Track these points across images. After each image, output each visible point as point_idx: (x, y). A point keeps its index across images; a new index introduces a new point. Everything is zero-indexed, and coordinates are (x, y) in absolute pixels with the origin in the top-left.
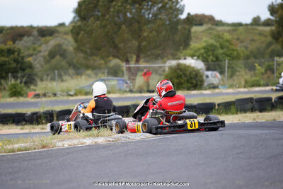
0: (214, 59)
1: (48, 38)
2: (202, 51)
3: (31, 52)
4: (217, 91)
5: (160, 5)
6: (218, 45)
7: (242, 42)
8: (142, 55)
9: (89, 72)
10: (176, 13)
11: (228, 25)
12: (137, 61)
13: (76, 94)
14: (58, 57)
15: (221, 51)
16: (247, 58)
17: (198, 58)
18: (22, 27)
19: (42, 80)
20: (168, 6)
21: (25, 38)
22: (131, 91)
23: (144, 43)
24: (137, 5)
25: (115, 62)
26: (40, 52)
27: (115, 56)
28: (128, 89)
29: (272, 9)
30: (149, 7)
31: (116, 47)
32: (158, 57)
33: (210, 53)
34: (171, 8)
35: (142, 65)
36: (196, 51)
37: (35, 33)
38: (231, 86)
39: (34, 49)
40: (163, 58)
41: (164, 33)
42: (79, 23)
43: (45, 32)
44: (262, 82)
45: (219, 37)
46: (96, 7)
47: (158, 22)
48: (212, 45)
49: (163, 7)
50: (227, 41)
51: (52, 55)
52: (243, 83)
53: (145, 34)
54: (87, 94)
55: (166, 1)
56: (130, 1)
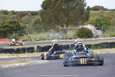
1: (35, 16)
2: (95, 22)
3: (28, 22)
4: (98, 38)
5: (76, 3)
7: (114, 17)
8: (69, 23)
10: (83, 6)
11: (109, 10)
12: (67, 26)
13: (39, 40)
14: (38, 24)
17: (93, 25)
19: (26, 34)
20: (79, 3)
21: (26, 16)
23: (70, 19)
24: (67, 3)
26: (31, 22)
27: (58, 24)
28: (61, 38)
30: (72, 4)
31: (58, 20)
32: (76, 24)
33: (98, 22)
34: (81, 4)
35: (69, 28)
36: (92, 22)
37: (30, 14)
38: (104, 37)
41: (78, 15)
42: (43, 11)
43: (34, 14)
46: (50, 4)
47: (76, 10)
50: (105, 17)
51: (36, 23)
52: (109, 35)
54: (44, 40)
55: (79, 1)
56: (64, 1)
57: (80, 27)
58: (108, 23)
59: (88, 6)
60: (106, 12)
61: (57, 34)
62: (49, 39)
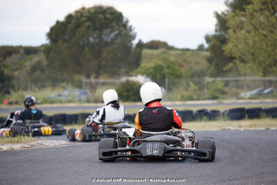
0: (161, 77)
1: (32, 56)
2: (152, 70)
3: (17, 66)
5: (117, 32)
6: (165, 66)
7: (189, 63)
8: (101, 72)
10: (129, 39)
11: (178, 49)
12: (97, 77)
13: (42, 103)
14: (38, 72)
15: (166, 71)
16: (192, 76)
17: (148, 76)
18: (12, 47)
19: (15, 91)
20: (123, 33)
21: (14, 56)
22: (88, 101)
23: (103, 63)
24: (98, 32)
25: (77, 77)
26: (25, 67)
27: (79, 73)
28: (86, 100)
29: (208, 39)
30: (108, 33)
31: (79, 65)
32: (115, 74)
33: (158, 72)
34: (125, 35)
35: (101, 80)
36: (147, 70)
37: (22, 51)
38: (170, 100)
39: (21, 65)
40: (118, 75)
41: (119, 55)
43: (30, 51)
44: (195, 97)
45: (165, 60)
46: (64, 31)
47: (115, 46)
48: (160, 66)
49: (119, 34)
50: (172, 63)
52: (179, 97)
53: (104, 55)
54: (52, 102)
55: (122, 28)
56: (92, 28)
57: (124, 79)
58: (178, 73)
59: (140, 40)
60: (172, 52)
61: (77, 92)
62: (61, 102)
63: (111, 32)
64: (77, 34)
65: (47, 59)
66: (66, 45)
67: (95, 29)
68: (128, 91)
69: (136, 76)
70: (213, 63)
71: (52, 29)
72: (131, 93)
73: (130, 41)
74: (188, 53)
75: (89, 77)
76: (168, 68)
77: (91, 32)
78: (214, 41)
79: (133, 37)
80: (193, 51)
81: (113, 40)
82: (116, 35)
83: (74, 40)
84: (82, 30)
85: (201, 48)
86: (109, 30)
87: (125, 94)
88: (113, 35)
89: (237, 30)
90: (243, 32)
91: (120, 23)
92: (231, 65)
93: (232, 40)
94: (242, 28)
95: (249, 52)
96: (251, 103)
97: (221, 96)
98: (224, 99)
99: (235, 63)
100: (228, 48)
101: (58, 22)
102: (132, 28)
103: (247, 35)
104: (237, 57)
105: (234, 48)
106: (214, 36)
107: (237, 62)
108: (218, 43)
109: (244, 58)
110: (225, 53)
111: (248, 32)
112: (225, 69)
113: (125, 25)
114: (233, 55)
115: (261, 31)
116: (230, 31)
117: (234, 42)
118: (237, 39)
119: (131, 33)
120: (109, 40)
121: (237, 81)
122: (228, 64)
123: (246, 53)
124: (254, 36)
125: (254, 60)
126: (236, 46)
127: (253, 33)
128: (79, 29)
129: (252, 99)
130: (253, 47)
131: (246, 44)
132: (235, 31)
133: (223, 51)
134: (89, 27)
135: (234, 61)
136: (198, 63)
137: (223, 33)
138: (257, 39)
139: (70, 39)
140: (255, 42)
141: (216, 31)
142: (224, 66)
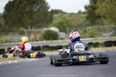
0: (63, 27)
4: (64, 40)
5: (40, 6)
6: (64, 22)
7: (74, 20)
8: (33, 26)
9: (11, 33)
11: (68, 14)
16: (76, 27)
17: (56, 27)
23: (34, 21)
24: (30, 6)
25: (22, 29)
29: (86, 7)
32: (40, 27)
33: (61, 25)
34: (44, 7)
35: (33, 30)
36: (55, 24)
41: (42, 17)
42: (6, 13)
44: (82, 37)
45: (65, 18)
48: (62, 22)
53: (34, 17)
54: (10, 42)
55: (43, 4)
56: (27, 4)
58: (71, 25)
63: (37, 6)
64: (20, 7)
65: (5, 20)
66: (14, 13)
67: (29, 5)
68: (48, 35)
69: (51, 27)
70: (89, 20)
71: (7, 5)
72: (50, 36)
73: (47, 10)
74: (73, 15)
75: (27, 29)
76: (66, 23)
77: (27, 6)
78: (89, 9)
79: (49, 8)
80: (76, 14)
81: (38, 10)
82: (40, 7)
83: (18, 10)
84: (22, 5)
85: (80, 12)
86: (36, 5)
87: (47, 37)
88: (38, 7)
89: (102, 3)
90: (105, 3)
91: (42, 1)
92: (99, 20)
93: (99, 7)
94: (104, 1)
95: (108, 13)
96: (112, 39)
97: (95, 36)
98: (97, 37)
99: (101, 19)
100: (97, 11)
101: (9, 1)
102: (48, 3)
103: (107, 4)
104: (102, 16)
105: (101, 12)
106: (89, 6)
107: (102, 18)
108: (91, 10)
109: (106, 16)
110: (96, 14)
111: (107, 3)
112: (96, 22)
113: (44, 2)
114: (100, 15)
115: (114, 2)
116: (98, 3)
117: (100, 9)
118: (102, 7)
119: (47, 6)
120: (36, 10)
121: (99, 28)
122: (98, 20)
123: (107, 14)
124: (110, 5)
125: (111, 17)
126: (101, 10)
127: (110, 4)
128: (21, 5)
129: (111, 36)
130: (110, 11)
131: (107, 9)
132: (100, 3)
133: (95, 13)
134: (26, 3)
135: (101, 18)
136: (78, 20)
137: (94, 4)
138: (112, 6)
139: (17, 10)
140: (111, 8)
141: (90, 3)
142: (96, 21)
